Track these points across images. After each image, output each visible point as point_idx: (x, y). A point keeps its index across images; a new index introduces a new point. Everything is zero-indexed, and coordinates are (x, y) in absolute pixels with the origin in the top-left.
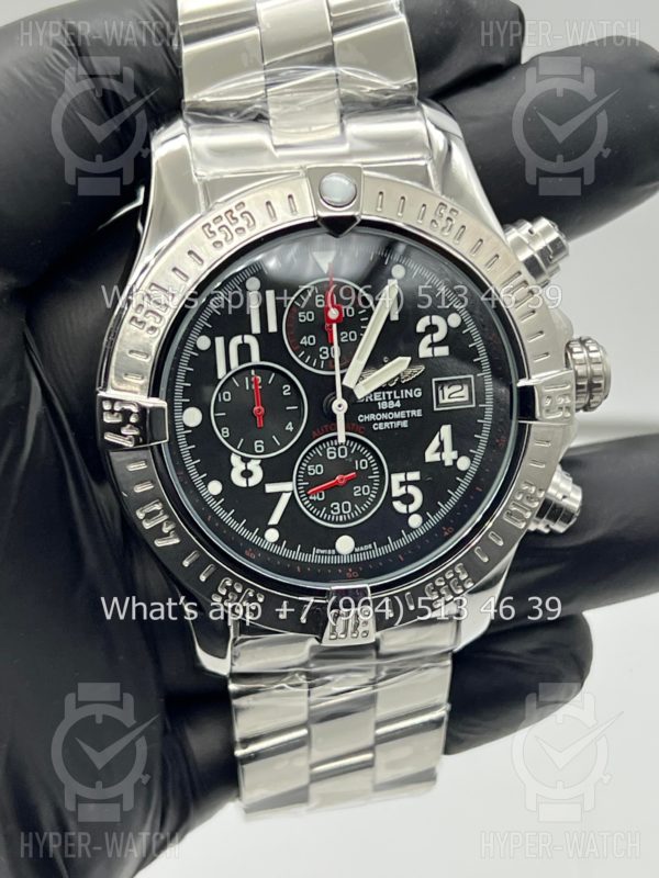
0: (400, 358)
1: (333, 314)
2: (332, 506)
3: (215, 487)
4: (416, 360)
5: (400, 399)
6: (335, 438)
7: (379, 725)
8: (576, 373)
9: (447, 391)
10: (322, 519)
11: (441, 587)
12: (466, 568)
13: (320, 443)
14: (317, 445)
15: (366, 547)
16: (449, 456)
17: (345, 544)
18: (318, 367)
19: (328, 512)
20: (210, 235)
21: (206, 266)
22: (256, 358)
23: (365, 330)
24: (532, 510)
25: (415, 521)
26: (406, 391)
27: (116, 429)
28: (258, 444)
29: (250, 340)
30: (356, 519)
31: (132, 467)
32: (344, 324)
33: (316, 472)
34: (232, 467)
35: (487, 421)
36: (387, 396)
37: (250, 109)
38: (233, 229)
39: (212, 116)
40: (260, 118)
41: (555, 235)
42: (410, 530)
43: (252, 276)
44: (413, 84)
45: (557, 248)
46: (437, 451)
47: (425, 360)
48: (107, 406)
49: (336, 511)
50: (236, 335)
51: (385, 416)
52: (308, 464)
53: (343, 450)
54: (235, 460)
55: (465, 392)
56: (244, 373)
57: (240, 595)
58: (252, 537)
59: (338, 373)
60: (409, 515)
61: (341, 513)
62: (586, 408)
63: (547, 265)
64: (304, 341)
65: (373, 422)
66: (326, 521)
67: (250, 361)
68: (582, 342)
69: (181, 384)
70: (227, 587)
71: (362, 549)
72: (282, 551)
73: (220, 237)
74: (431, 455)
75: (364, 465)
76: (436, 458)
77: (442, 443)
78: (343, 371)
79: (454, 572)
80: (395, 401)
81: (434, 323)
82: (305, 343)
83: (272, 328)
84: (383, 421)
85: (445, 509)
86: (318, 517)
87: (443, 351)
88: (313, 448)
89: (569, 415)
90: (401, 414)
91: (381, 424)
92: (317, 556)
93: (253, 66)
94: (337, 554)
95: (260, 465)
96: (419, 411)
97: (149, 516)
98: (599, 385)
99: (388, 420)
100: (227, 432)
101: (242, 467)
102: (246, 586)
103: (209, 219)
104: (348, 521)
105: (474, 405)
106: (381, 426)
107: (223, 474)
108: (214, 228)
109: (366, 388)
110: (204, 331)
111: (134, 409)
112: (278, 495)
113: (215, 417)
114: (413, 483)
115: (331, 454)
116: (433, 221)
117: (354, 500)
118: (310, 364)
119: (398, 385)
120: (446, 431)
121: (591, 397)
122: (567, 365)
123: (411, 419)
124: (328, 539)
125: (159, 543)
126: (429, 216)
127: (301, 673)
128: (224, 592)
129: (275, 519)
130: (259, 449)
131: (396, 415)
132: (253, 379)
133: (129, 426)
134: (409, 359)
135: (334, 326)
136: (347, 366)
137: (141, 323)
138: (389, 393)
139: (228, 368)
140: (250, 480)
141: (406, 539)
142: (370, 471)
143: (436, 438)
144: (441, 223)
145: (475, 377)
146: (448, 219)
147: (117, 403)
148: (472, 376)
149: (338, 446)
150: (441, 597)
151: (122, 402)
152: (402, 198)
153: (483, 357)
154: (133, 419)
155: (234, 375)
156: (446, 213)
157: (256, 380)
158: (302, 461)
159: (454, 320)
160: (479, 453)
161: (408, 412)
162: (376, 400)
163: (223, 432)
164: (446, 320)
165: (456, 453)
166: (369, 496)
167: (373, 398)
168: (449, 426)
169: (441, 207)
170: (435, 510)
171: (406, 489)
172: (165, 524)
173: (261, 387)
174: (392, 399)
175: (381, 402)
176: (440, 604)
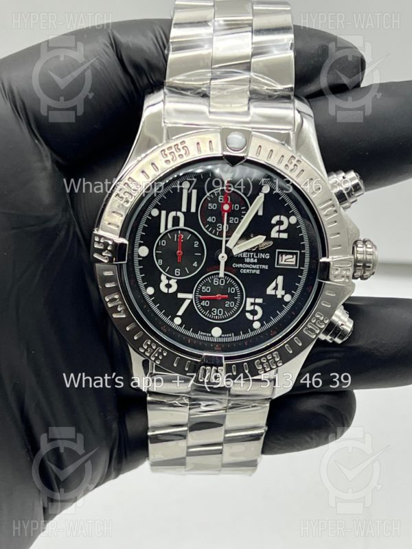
0: (260, 236)
1: (226, 207)
2: (213, 310)
3: (151, 291)
4: (268, 238)
5: (258, 259)
6: (218, 274)
7: (226, 432)
8: (357, 258)
9: (285, 257)
10: (206, 316)
11: (264, 363)
12: (279, 355)
13: (211, 275)
14: (208, 276)
15: (228, 335)
16: (280, 293)
17: (217, 332)
18: (215, 234)
19: (210, 313)
20: (164, 156)
21: (160, 172)
22: (182, 225)
23: (242, 218)
24: (321, 329)
25: (256, 325)
26: (261, 254)
27: (100, 252)
28: (177, 271)
29: (180, 215)
30: (225, 319)
31: (106, 273)
32: (231, 213)
33: (206, 290)
34: (161, 281)
35: (303, 278)
36: (250, 255)
37: (200, 91)
38: (177, 154)
39: (179, 91)
40: (205, 96)
41: (357, 181)
42: (253, 330)
43: (186, 180)
44: (291, 88)
45: (357, 188)
46: (274, 289)
47: (274, 239)
48: (97, 239)
49: (214, 313)
50: (174, 211)
51: (247, 266)
52: (202, 286)
53: (222, 281)
54: (163, 277)
55: (294, 260)
56: (175, 232)
57: (154, 350)
58: (167, 320)
59: (224, 239)
60: (254, 321)
61: (217, 315)
62: (362, 278)
64: (210, 219)
65: (241, 268)
66: (208, 317)
67: (178, 225)
68: (364, 242)
69: (140, 232)
70: (148, 345)
71: (226, 335)
72: (182, 330)
73: (170, 157)
74: (270, 291)
75: (233, 291)
76: (273, 293)
77: (277, 285)
78: (227, 239)
79: (272, 356)
80: (254, 259)
81: (281, 220)
82: (210, 221)
83: (193, 210)
84: (247, 268)
85: (274, 321)
86: (204, 315)
87: (284, 236)
88: (206, 277)
89: (347, 281)
90: (257, 266)
91: (245, 270)
92: (200, 336)
94: (212, 336)
95: (177, 282)
96: (267, 266)
97: (111, 301)
98: (369, 267)
99: (249, 269)
100: (161, 262)
101: (167, 282)
102: (158, 346)
104: (220, 320)
105: (297, 267)
106: (244, 271)
107: (156, 283)
108: (167, 152)
109: (239, 250)
110: (156, 207)
111: (110, 243)
112: (184, 300)
113: (156, 253)
114: (259, 304)
115: (216, 282)
116: (287, 165)
117: (225, 309)
118: (211, 232)
119: (257, 250)
120: (280, 279)
121: (364, 273)
122: (353, 253)
123: (261, 270)
124: (208, 327)
125: (115, 316)
126: (285, 162)
127: (187, 397)
128: (146, 347)
129: (180, 313)
130: (177, 273)
131: (254, 267)
132: (179, 236)
133: (107, 251)
134: (265, 237)
135: (226, 214)
136: (230, 236)
137: (121, 197)
138: (252, 254)
139: (166, 228)
140: (170, 289)
141: (251, 334)
142: (236, 294)
143: (274, 282)
144: (291, 167)
145: (300, 253)
146: (295, 165)
147: (102, 238)
148: (299, 252)
149: (219, 279)
150: (264, 368)
151: (105, 238)
152: (272, 150)
153: (306, 242)
154: (109, 248)
155: (169, 232)
156: (294, 162)
157: (181, 236)
158: (199, 283)
159: (293, 220)
160: (297, 293)
161: (261, 266)
162: (244, 256)
163: (159, 262)
164: (288, 219)
165: (284, 291)
166: (233, 308)
167: (242, 255)
168: (283, 276)
169: (292, 158)
170: (268, 321)
171: (254, 307)
172: (119, 306)
173: (182, 241)
174: (253, 257)
175: (247, 258)
176: (262, 372)
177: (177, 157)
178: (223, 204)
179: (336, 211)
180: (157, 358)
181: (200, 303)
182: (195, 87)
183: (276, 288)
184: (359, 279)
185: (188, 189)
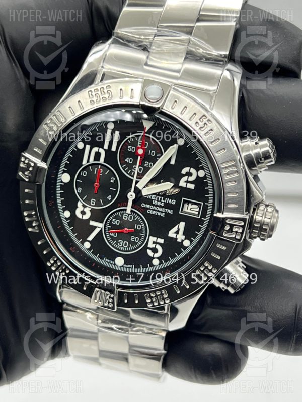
0: (168, 183)
1: (141, 152)
3: (67, 214)
4: (176, 186)
5: (164, 202)
6: (126, 210)
9: (191, 206)
10: (113, 246)
11: (153, 297)
12: (167, 293)
14: (120, 210)
15: (129, 266)
16: (180, 237)
17: (120, 261)
18: (129, 174)
19: (116, 243)
20: (91, 97)
21: (85, 110)
22: (102, 160)
24: (208, 277)
25: (156, 262)
26: (168, 199)
27: (23, 170)
28: (93, 201)
29: (102, 151)
30: (129, 251)
33: (116, 223)
34: (77, 207)
35: (204, 227)
36: (158, 198)
37: (142, 44)
39: (125, 42)
40: (145, 49)
41: (268, 148)
42: (152, 265)
46: (175, 233)
47: (181, 188)
48: (23, 159)
49: (120, 244)
50: (97, 147)
51: (154, 208)
52: (113, 218)
53: (131, 217)
54: (80, 204)
55: (198, 210)
56: (95, 166)
57: (59, 266)
58: (78, 242)
59: (135, 179)
60: (153, 258)
61: (122, 246)
62: (260, 238)
64: (127, 160)
65: (148, 208)
67: (99, 161)
68: (267, 206)
69: (65, 161)
70: (54, 261)
71: (127, 266)
72: (90, 254)
74: (171, 234)
75: (139, 228)
76: (174, 236)
77: (179, 230)
78: (138, 180)
79: (161, 293)
80: (161, 202)
81: (191, 171)
82: (128, 161)
83: (114, 149)
84: (153, 210)
85: (172, 261)
86: (111, 244)
87: (192, 187)
88: (117, 211)
90: (163, 210)
92: (105, 262)
93: (153, 25)
94: (115, 264)
95: (90, 211)
96: (172, 211)
97: (29, 216)
99: (156, 210)
101: (82, 209)
102: (62, 263)
103: (93, 89)
104: (125, 251)
105: (199, 217)
106: (151, 212)
107: (73, 209)
108: (94, 93)
109: (148, 192)
110: (82, 140)
111: (32, 165)
112: (95, 227)
113: (76, 181)
114: (160, 244)
115: (125, 218)
116: (197, 123)
117: (130, 242)
118: (126, 172)
119: (164, 195)
120: (182, 225)
123: (166, 214)
124: (113, 256)
125: (30, 229)
128: (52, 262)
129: (90, 238)
130: (93, 203)
131: (160, 209)
132: (99, 170)
133: (29, 172)
134: (172, 185)
135: (139, 158)
136: (141, 179)
138: (160, 198)
139: (88, 161)
140: (84, 216)
141: (149, 269)
142: (141, 231)
143: (177, 226)
144: (201, 124)
145: (204, 204)
146: (205, 123)
147: (27, 160)
148: (202, 203)
149: (129, 214)
150: (152, 302)
151: (29, 160)
152: (186, 107)
153: (210, 196)
154: (31, 169)
155: (91, 165)
156: (205, 120)
158: (110, 215)
159: (201, 174)
160: (196, 241)
161: (166, 209)
162: (152, 198)
163: (79, 190)
164: (197, 172)
165: (184, 236)
166: (138, 243)
167: (151, 197)
168: (184, 223)
169: (204, 117)
170: (167, 260)
171: (155, 246)
172: (34, 222)
173: (101, 175)
174: (160, 201)
175: (155, 200)
176: (151, 305)
177: (101, 98)
178: (138, 148)
179: (237, 172)
181: (109, 233)
183: (177, 232)
184: (258, 238)
185: (112, 130)
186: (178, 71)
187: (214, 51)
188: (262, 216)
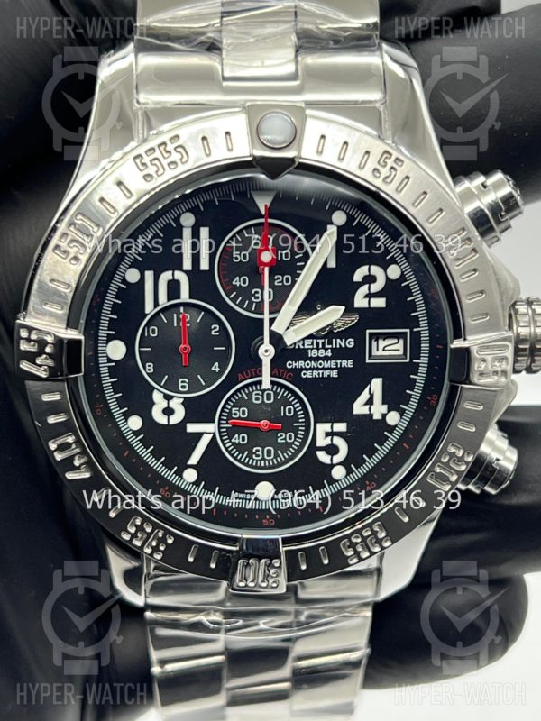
0: (333, 307)
1: (266, 257)
2: (254, 450)
3: (135, 423)
4: (350, 310)
5: (332, 349)
6: (260, 383)
8: (518, 334)
9: (382, 343)
10: (243, 463)
11: (357, 543)
12: (384, 527)
13: (247, 386)
14: (243, 388)
16: (378, 410)
17: (265, 490)
18: (249, 309)
19: (250, 456)
20: (142, 168)
21: (134, 199)
22: (185, 295)
23: (299, 274)
24: (459, 473)
25: (339, 472)
26: (339, 341)
27: (31, 358)
28: (183, 383)
29: (181, 277)
30: (279, 465)
31: (46, 398)
32: (277, 267)
33: (240, 414)
34: (153, 403)
35: (420, 378)
36: (318, 344)
37: (203, 38)
38: (164, 162)
39: (162, 41)
40: (213, 47)
41: (508, 189)
42: (333, 481)
43: (187, 211)
44: (375, 24)
45: (509, 204)
46: (366, 404)
47: (361, 311)
48: (24, 334)
49: (258, 456)
50: (167, 270)
51: (314, 364)
52: (232, 407)
53: (269, 396)
54: (157, 397)
55: (400, 346)
56: (173, 310)
57: (149, 535)
58: (169, 475)
59: (266, 317)
60: (332, 466)
61: (263, 459)
62: (529, 370)
63: (498, 222)
64: (237, 282)
65: (302, 369)
66: (247, 465)
67: (179, 297)
68: (529, 303)
69: (107, 315)
70: (136, 526)
72: (200, 492)
73: (151, 170)
74: (359, 408)
75: (290, 412)
76: (365, 410)
77: (372, 396)
78: (273, 316)
79: (372, 530)
80: (326, 350)
81: (372, 273)
82: (238, 284)
83: (204, 265)
84: (312, 369)
85: (371, 463)
86: (239, 461)
87: (380, 303)
88: (239, 390)
89: (504, 379)
90: (332, 364)
91: (309, 373)
95: (183, 403)
96: (350, 362)
97: (61, 448)
99: (318, 369)
100: (151, 368)
101: (164, 404)
102: (156, 526)
103: (141, 150)
104: (270, 468)
105: (408, 360)
106: (309, 375)
107: (144, 409)
108: (146, 159)
109: (297, 335)
110: (135, 264)
111: (50, 339)
112: (199, 435)
113: (140, 351)
114: (339, 434)
115: (257, 398)
116: (376, 170)
117: (278, 447)
118: (241, 305)
119: (330, 333)
120: (377, 384)
121: (533, 361)
122: (510, 327)
123: (341, 370)
124: (248, 483)
125: (70, 476)
126: (372, 163)
127: (216, 611)
128: (133, 530)
129: (194, 460)
130: (183, 387)
131: (326, 364)
132: (181, 316)
133: (44, 356)
134: (343, 308)
135: (267, 269)
136: (278, 311)
137: (65, 252)
138: (320, 341)
139: (156, 304)
140: (171, 418)
141: (328, 490)
142: (295, 418)
143: (367, 390)
144: (384, 172)
145: (411, 332)
146: (392, 168)
147: (34, 332)
148: (408, 331)
149: (263, 391)
150: (357, 554)
151: (40, 331)
152: (346, 143)
153: (421, 312)
154: (48, 350)
155: (163, 310)
156: (390, 162)
157: (184, 317)
158: (226, 403)
159: (394, 271)
160: (410, 409)
161: (339, 362)
162: (306, 347)
163: (148, 368)
164: (385, 270)
165: (385, 407)
166: (293, 443)
167: (303, 345)
168: (381, 379)
169: (385, 155)
170: (360, 463)
171: (332, 440)
172: (77, 457)
173: (188, 325)
174: (323, 347)
175: (312, 349)
176: (355, 560)
177: (166, 167)
178: (261, 251)
179: (474, 250)
180: (155, 550)
181: (230, 438)
182: (193, 33)
183: (371, 402)
184: (524, 372)
185: (193, 227)
186: (294, 77)
187: (352, 20)
188: (529, 326)
